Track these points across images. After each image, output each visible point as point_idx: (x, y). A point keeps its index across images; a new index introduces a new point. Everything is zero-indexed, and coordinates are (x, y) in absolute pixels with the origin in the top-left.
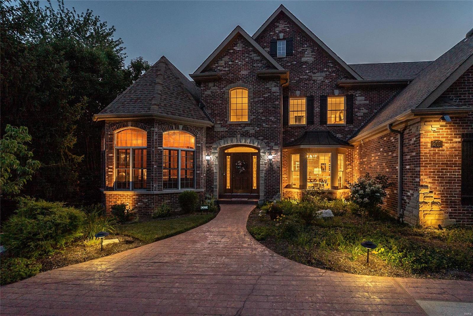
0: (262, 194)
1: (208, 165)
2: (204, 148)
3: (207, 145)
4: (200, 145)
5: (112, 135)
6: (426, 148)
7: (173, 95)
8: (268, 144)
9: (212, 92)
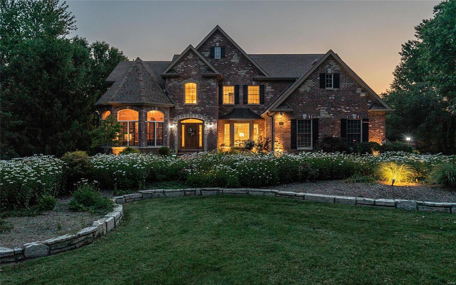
0: (205, 149)
1: (171, 131)
2: (169, 121)
3: (170, 118)
4: (167, 119)
5: (117, 113)
6: (277, 125)
7: (150, 88)
8: (209, 118)
9: (173, 84)
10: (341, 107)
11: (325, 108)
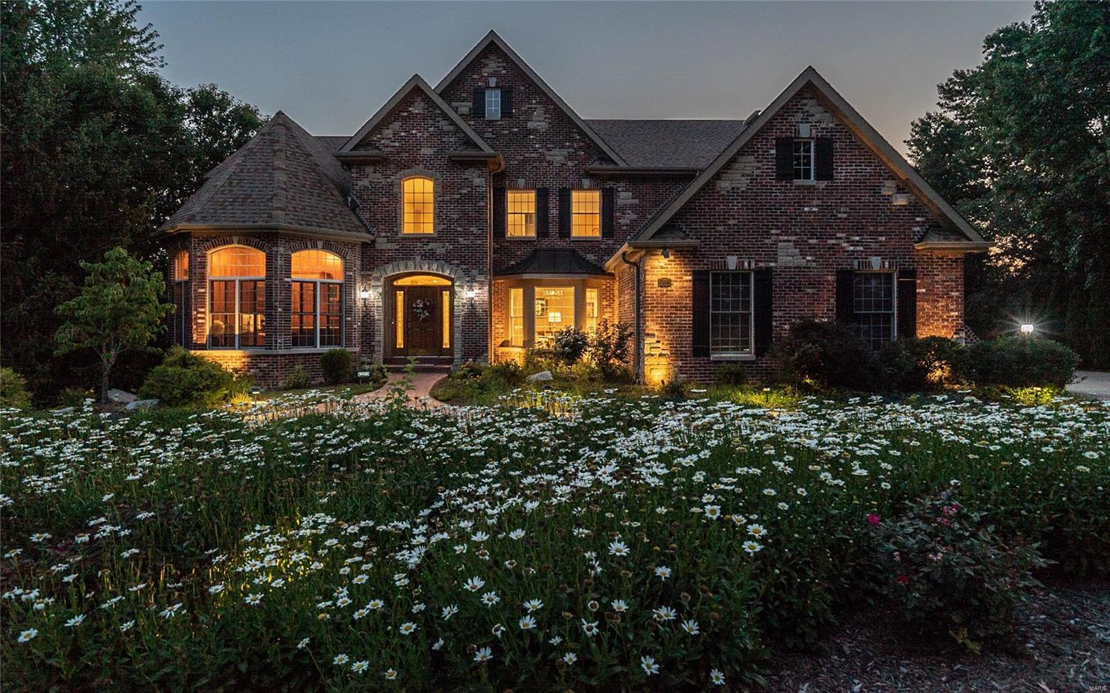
0: (457, 356)
1: (366, 306)
2: (358, 279)
3: (362, 273)
4: (351, 273)
5: (204, 256)
6: (652, 289)
7: (303, 189)
8: (467, 272)
9: (371, 182)
10: (838, 235)
11: (790, 238)
